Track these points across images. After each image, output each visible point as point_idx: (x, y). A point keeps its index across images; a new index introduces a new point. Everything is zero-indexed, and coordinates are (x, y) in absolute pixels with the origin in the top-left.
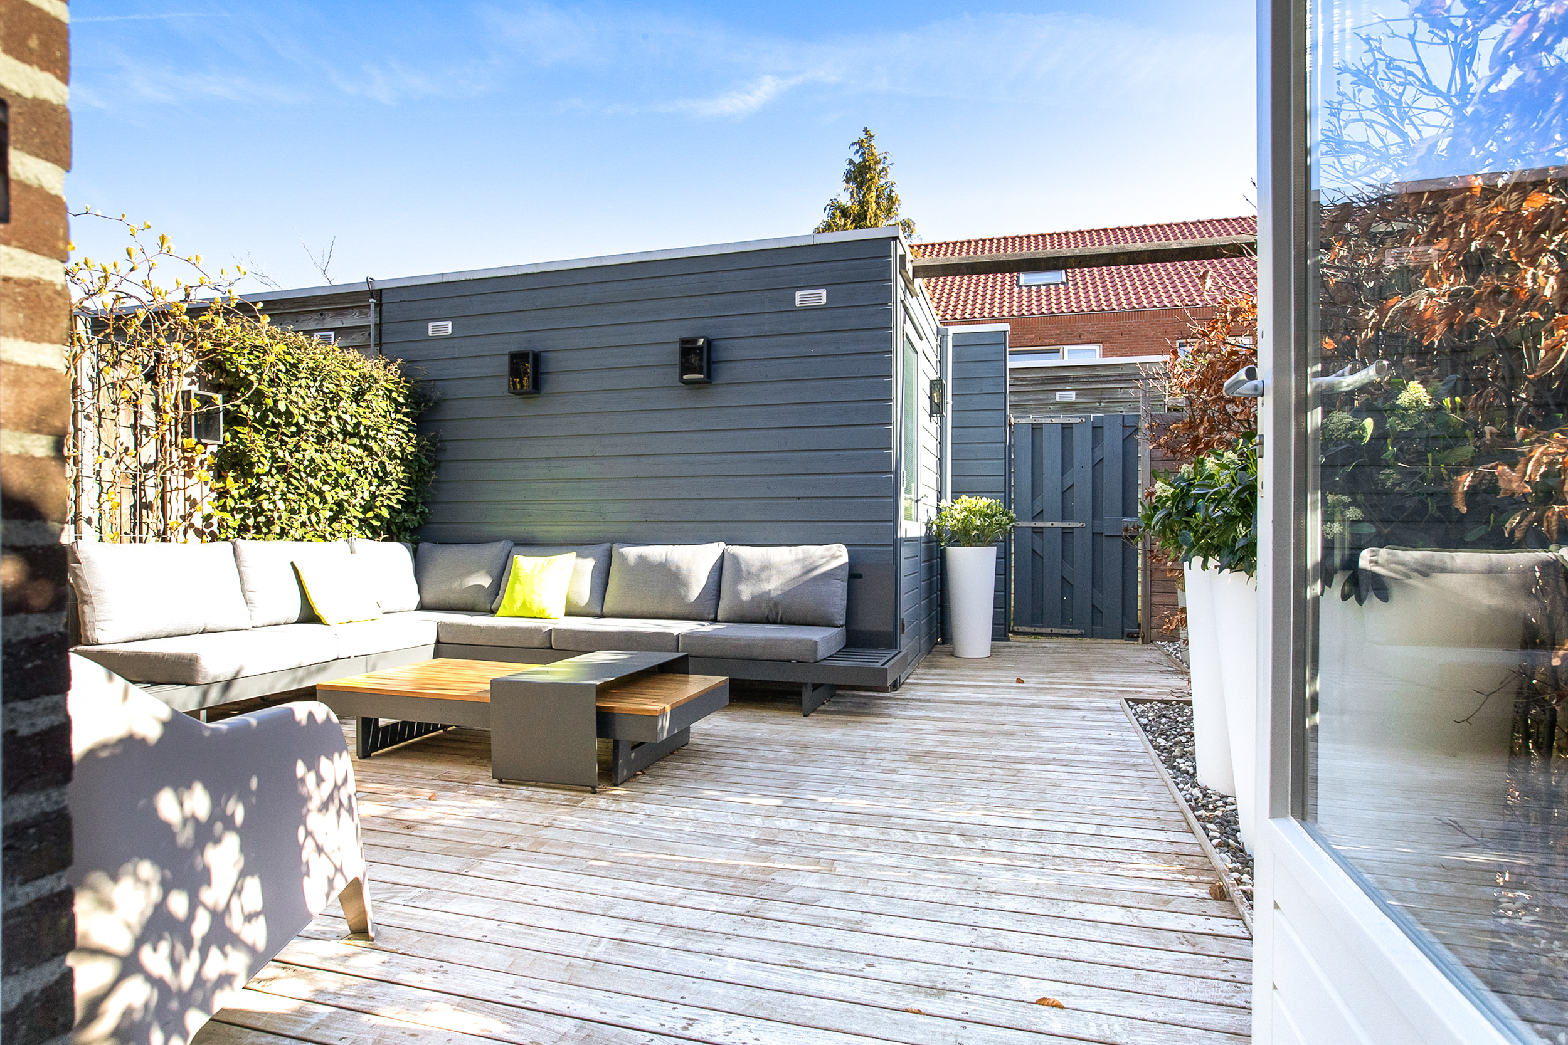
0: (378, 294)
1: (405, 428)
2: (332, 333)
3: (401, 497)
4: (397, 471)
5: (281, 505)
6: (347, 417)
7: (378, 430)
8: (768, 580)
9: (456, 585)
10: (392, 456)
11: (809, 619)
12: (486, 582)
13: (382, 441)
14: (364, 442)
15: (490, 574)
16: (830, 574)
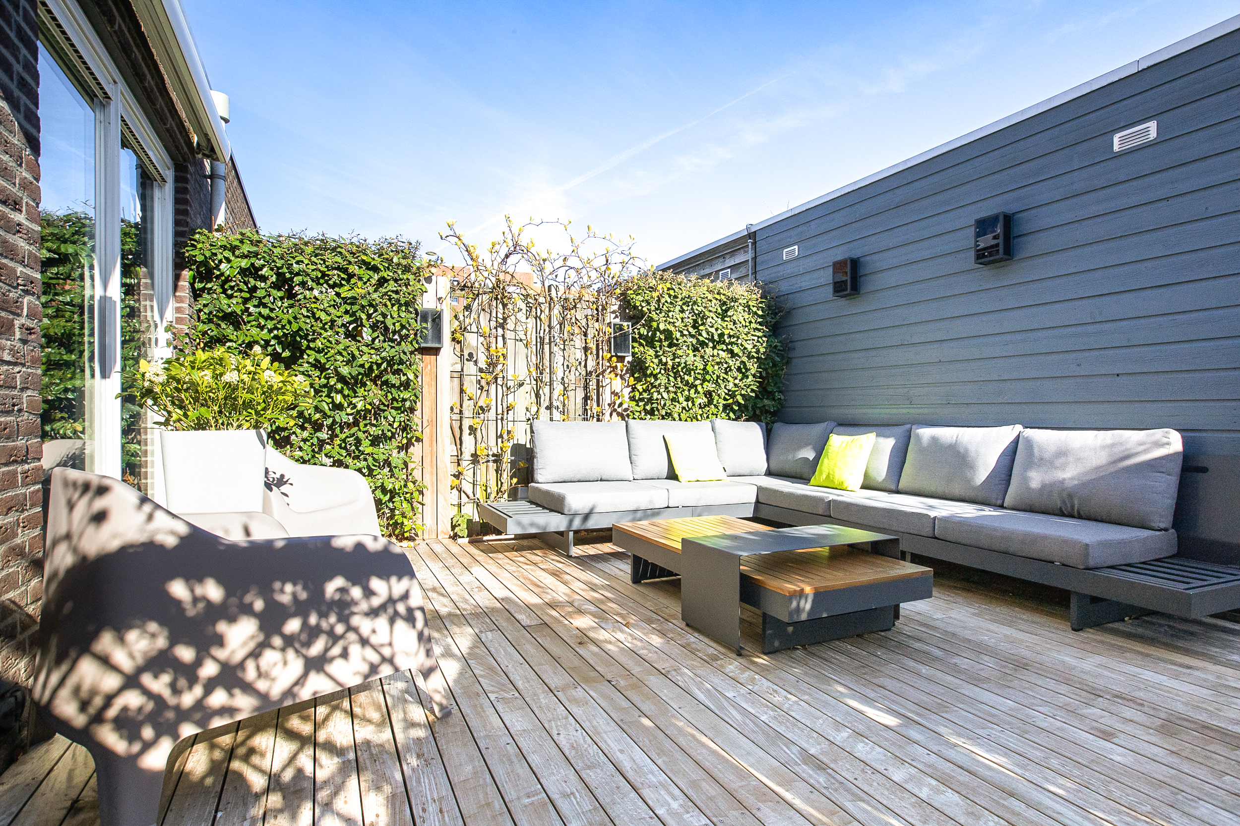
0: (752, 235)
1: (760, 334)
2: (729, 270)
3: (754, 388)
4: (753, 367)
5: (665, 395)
6: (713, 330)
7: (738, 338)
8: (1063, 468)
9: (790, 457)
10: (750, 357)
11: (1113, 517)
12: (810, 455)
13: (742, 345)
14: (729, 347)
15: (815, 449)
16: (1153, 466)
